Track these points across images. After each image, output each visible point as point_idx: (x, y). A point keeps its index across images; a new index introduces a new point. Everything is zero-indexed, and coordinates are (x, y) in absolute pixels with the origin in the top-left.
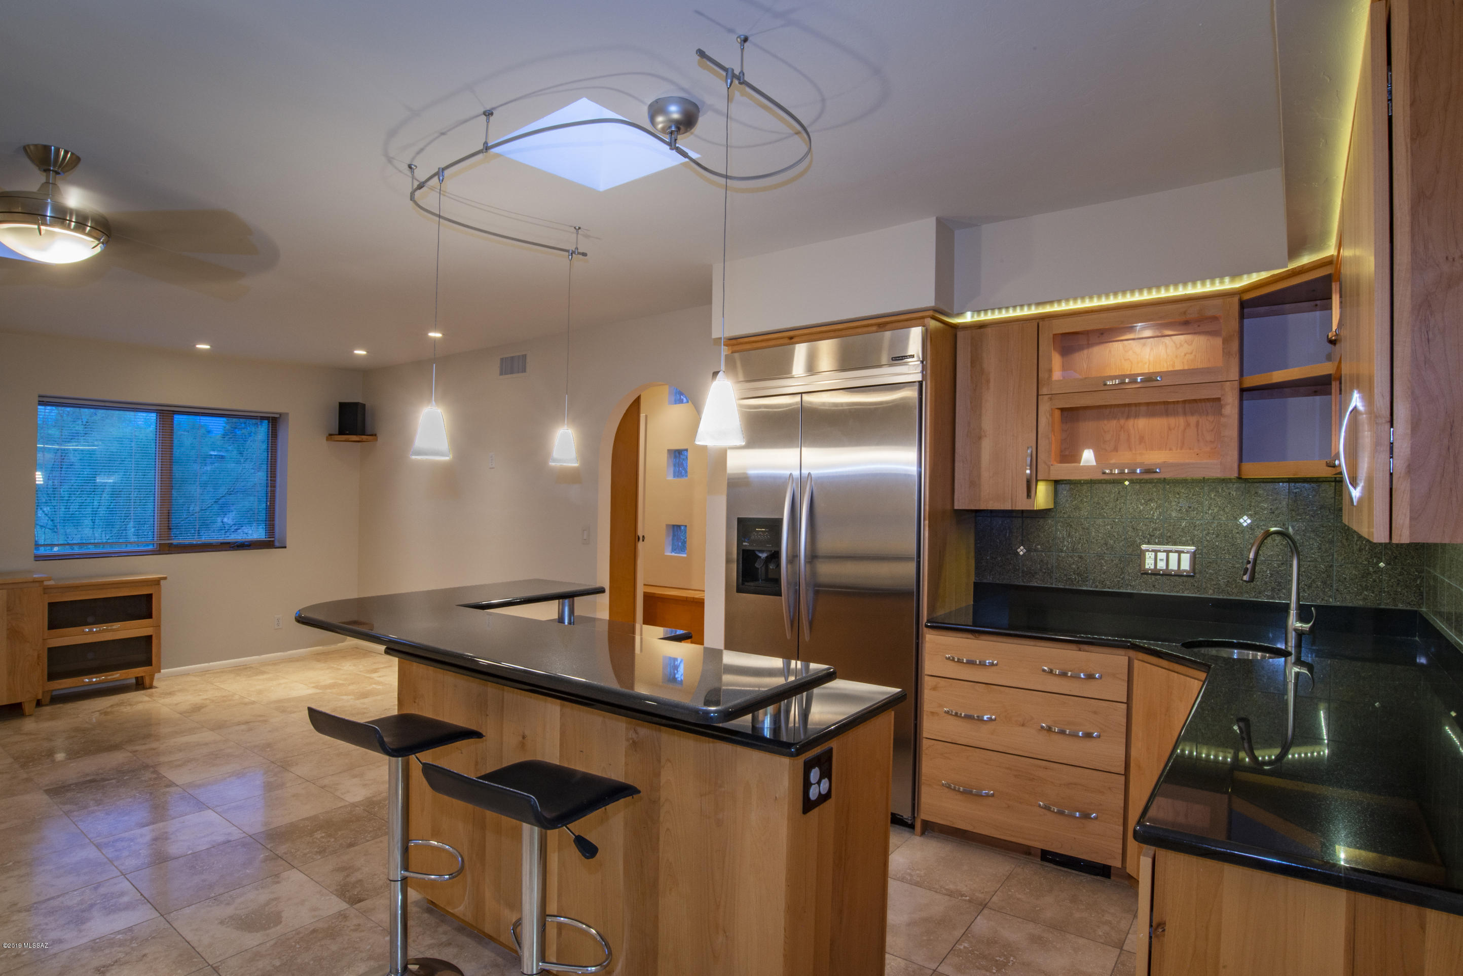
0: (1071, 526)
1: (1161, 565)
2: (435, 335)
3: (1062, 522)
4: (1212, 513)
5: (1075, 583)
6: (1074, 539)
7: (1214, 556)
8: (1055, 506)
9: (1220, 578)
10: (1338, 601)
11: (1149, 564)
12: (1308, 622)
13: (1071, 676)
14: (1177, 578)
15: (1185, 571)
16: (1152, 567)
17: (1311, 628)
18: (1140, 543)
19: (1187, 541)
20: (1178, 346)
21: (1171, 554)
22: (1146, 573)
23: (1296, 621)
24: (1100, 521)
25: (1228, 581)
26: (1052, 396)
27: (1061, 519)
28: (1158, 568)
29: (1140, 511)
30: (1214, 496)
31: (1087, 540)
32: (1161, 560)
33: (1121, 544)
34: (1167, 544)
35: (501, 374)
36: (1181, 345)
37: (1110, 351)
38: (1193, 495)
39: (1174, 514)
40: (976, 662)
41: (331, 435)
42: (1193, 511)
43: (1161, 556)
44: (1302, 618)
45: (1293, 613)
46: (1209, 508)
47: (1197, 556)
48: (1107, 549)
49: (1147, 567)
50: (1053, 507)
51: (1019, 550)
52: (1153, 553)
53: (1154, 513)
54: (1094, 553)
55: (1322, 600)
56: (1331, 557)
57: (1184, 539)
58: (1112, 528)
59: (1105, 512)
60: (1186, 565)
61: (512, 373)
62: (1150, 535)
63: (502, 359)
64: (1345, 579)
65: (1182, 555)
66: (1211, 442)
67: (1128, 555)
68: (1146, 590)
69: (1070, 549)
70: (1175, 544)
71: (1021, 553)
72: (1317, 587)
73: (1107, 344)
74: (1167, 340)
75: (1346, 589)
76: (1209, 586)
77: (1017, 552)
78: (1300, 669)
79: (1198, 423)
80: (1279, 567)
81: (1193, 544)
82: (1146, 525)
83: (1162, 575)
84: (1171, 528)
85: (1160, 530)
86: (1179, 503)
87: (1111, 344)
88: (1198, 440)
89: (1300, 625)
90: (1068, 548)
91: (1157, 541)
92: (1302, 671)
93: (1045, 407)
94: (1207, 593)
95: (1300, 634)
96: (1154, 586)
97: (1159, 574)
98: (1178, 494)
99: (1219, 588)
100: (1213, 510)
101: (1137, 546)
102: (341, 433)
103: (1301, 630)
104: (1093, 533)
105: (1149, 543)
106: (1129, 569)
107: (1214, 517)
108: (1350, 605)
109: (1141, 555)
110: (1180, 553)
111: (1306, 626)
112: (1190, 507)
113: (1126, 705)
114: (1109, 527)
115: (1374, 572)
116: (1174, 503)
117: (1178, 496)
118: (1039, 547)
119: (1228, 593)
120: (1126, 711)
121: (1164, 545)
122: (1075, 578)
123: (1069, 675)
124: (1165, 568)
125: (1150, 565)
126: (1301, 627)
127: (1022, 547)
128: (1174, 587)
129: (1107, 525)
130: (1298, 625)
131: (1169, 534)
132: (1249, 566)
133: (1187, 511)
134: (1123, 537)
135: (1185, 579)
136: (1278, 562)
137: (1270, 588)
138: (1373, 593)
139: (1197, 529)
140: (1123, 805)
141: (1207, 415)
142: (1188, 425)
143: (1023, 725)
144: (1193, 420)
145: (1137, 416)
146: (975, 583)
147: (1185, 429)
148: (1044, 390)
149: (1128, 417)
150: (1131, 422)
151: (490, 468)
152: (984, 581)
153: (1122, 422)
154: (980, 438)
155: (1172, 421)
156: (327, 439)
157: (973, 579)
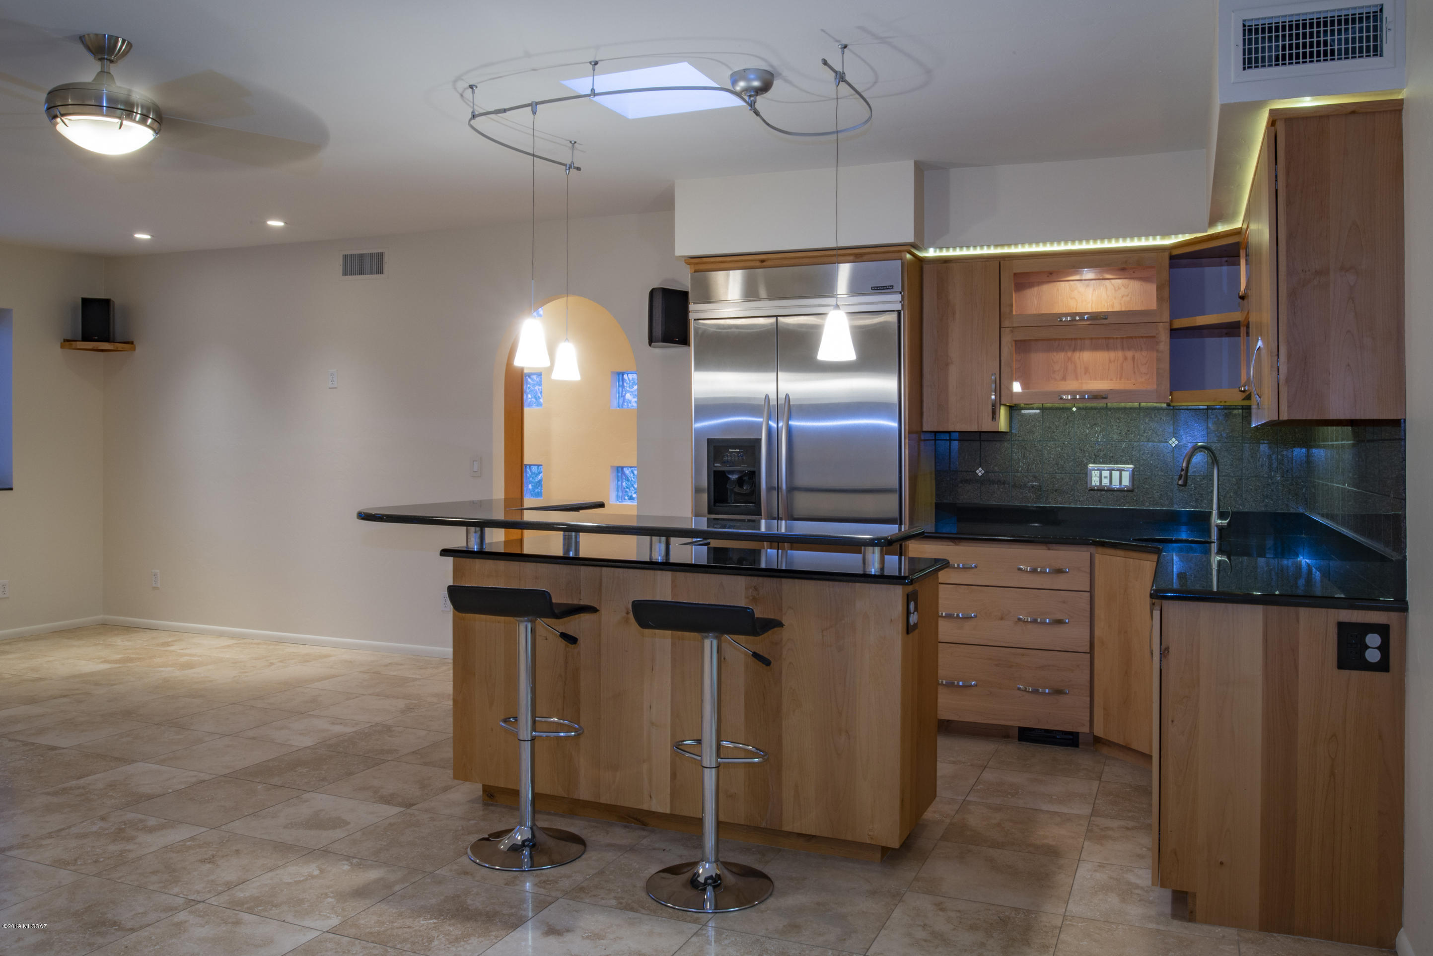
0: (1026, 448)
1: (1106, 482)
2: (276, 223)
3: (1017, 445)
4: (1147, 436)
5: (1030, 500)
6: (1028, 460)
7: (1149, 473)
8: (1011, 430)
9: (1154, 492)
10: (1247, 508)
11: (1095, 481)
12: (1225, 519)
13: (1041, 573)
14: (1118, 493)
15: (1126, 486)
16: (1098, 484)
17: (1228, 523)
18: (1087, 463)
19: (1127, 460)
20: (1117, 289)
21: (1113, 472)
22: (1092, 490)
23: (1218, 519)
24: (1051, 444)
25: (1161, 495)
26: (1013, 329)
27: (1016, 442)
28: (1103, 484)
29: (1087, 435)
30: (1149, 421)
31: (1040, 461)
32: (1106, 477)
33: (1071, 464)
34: (1110, 463)
35: (345, 273)
36: (1119, 288)
37: (1058, 290)
38: (1131, 420)
39: (1115, 437)
41: (66, 341)
42: (1132, 434)
43: (1106, 473)
44: (1222, 515)
45: (1215, 513)
46: (1144, 431)
47: (1135, 473)
48: (1058, 469)
49: (1093, 484)
50: (1008, 431)
51: (977, 471)
52: (1099, 472)
53: (1098, 436)
54: (1046, 473)
55: (1235, 507)
56: (1240, 472)
57: (1124, 458)
58: (1062, 449)
59: (1056, 435)
60: (1126, 482)
61: (361, 272)
62: (1095, 456)
63: (345, 257)
64: (1251, 489)
65: (1123, 472)
66: (1144, 373)
67: (1077, 473)
68: (1093, 505)
69: (1025, 469)
70: (1117, 463)
71: (980, 474)
72: (1231, 497)
73: (1055, 283)
74: (1107, 282)
75: (1252, 498)
76: (1145, 499)
77: (976, 473)
78: (1221, 557)
79: (1133, 358)
80: (1201, 481)
81: (1132, 463)
82: (1091, 447)
83: (1106, 491)
84: (1113, 449)
85: (1104, 451)
86: (1119, 427)
87: (1058, 283)
88: (1134, 372)
89: (1220, 521)
90: (1023, 469)
91: (1101, 460)
92: (1223, 559)
93: (1007, 339)
94: (1144, 505)
95: (1221, 529)
96: (1099, 501)
97: (1104, 490)
98: (1119, 419)
99: (1154, 501)
100: (1148, 433)
101: (1084, 465)
102: (86, 338)
103: (1221, 525)
104: (1046, 454)
105: (1094, 463)
106: (1078, 486)
107: (1149, 439)
108: (1255, 511)
109: (1085, 474)
110: (1121, 471)
111: (1225, 522)
112: (1129, 431)
113: (1089, 593)
114: (1059, 449)
115: (1273, 483)
116: (1115, 427)
117: (1118, 421)
118: (996, 468)
119: (1161, 505)
120: (1089, 598)
121: (1108, 464)
122: (1030, 496)
123: (1038, 572)
125: (1096, 482)
126: (1221, 523)
127: (980, 469)
128: (1116, 501)
129: (1058, 447)
130: (1219, 521)
131: (1111, 455)
132: (1183, 473)
133: (1126, 434)
134: (1072, 458)
135: (1125, 493)
136: (1201, 477)
137: (1194, 499)
138: (1272, 500)
139: (1135, 449)
140: (1089, 679)
141: (1141, 350)
142: (1126, 358)
143: (1002, 619)
144: (1130, 354)
145: (1082, 349)
146: (936, 503)
147: (1123, 362)
148: (1006, 323)
149: (1074, 350)
150: (1077, 355)
151: (330, 388)
152: (945, 501)
153: (1070, 354)
154: (947, 365)
155: (1112, 355)
156: (62, 347)
157: (934, 501)
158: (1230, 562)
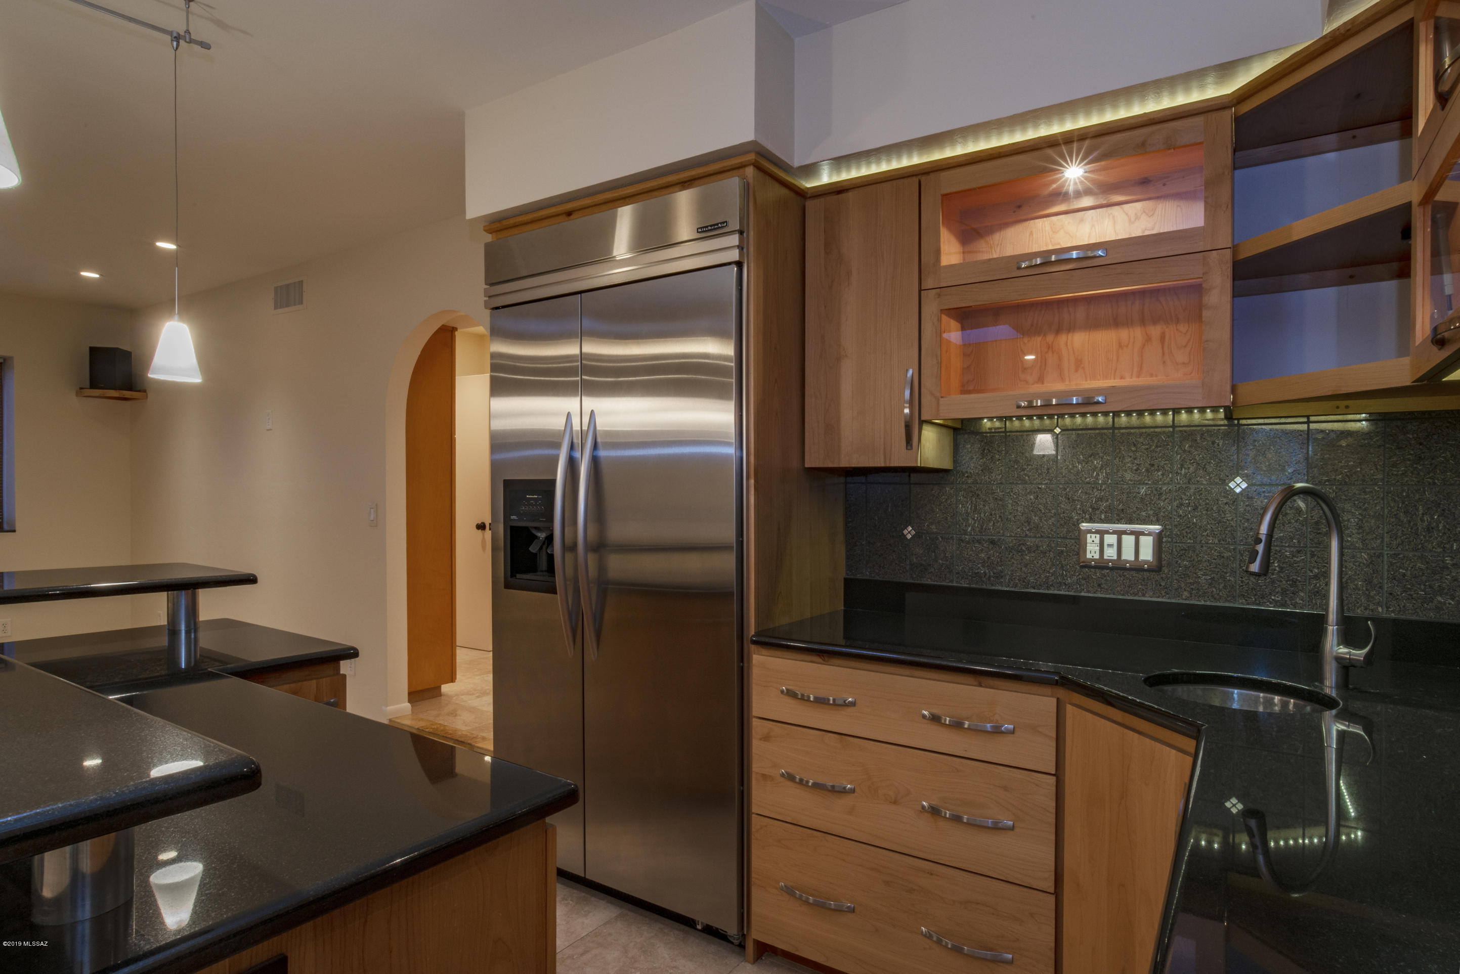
0: (978, 495)
1: (1110, 554)
2: (166, 246)
3: (965, 490)
4: (1186, 474)
5: (984, 579)
6: (982, 515)
7: (1190, 539)
8: (955, 467)
9: (1200, 573)
10: (1393, 612)
11: (1092, 551)
12: (1361, 647)
13: (969, 729)
14: (1133, 573)
15: (1146, 562)
16: (1097, 556)
17: (1368, 656)
18: (1078, 520)
19: (1149, 517)
21: (1124, 537)
22: (1087, 565)
23: (1339, 645)
24: (1019, 488)
25: (1213, 579)
27: (964, 486)
28: (1105, 557)
29: (1078, 473)
30: (1190, 447)
31: (1000, 517)
32: (1110, 546)
33: (1050, 522)
34: (1119, 521)
35: (276, 308)
37: (1032, 229)
38: (1157, 447)
39: (1128, 476)
40: (829, 700)
41: (80, 388)
42: (1158, 470)
43: (1111, 539)
44: (1348, 637)
45: (1332, 630)
46: (1182, 466)
47: (1164, 540)
48: (1030, 530)
49: (1089, 556)
50: (952, 468)
51: (905, 532)
52: (1098, 536)
53: (1098, 475)
54: (1011, 536)
55: (1366, 609)
56: (1379, 541)
57: (1144, 514)
58: (1036, 498)
59: (1026, 475)
60: (1147, 554)
61: (288, 305)
62: (1093, 509)
63: (276, 289)
64: (1404, 575)
65: (1142, 538)
66: (1184, 363)
67: (1061, 538)
68: (1088, 592)
69: (977, 529)
70: (1130, 522)
71: (909, 536)
72: (1357, 588)
75: (1404, 591)
76: (1183, 585)
77: (903, 534)
78: (1348, 726)
79: (1162, 338)
80: (1294, 556)
81: (1157, 522)
82: (1086, 493)
83: (1112, 569)
84: (1124, 497)
85: (1107, 501)
86: (1135, 459)
88: (1164, 362)
89: (1346, 650)
90: (973, 529)
91: (1103, 517)
92: (1351, 729)
93: (930, 308)
94: (1180, 596)
95: (1346, 667)
96: (1099, 585)
97: (1108, 568)
98: (1135, 445)
99: (1198, 589)
100: (1189, 468)
101: (1074, 525)
102: (94, 386)
103: (1350, 659)
104: (1010, 506)
105: (1091, 520)
106: (1063, 560)
107: (1190, 480)
108: (1414, 618)
109: (1079, 541)
110: (1137, 534)
111: (1359, 654)
112: (1153, 465)
113: (1054, 778)
114: (1032, 497)
115: (1454, 565)
116: (1128, 460)
117: (1133, 449)
118: (933, 527)
119: (1213, 596)
120: (1054, 789)
121: (1114, 523)
122: (985, 572)
123: (966, 726)
124: (1115, 558)
125: (1093, 554)
126: (1349, 653)
127: (910, 528)
128: (1129, 587)
129: (1030, 493)
130: (1343, 650)
131: (1121, 507)
132: (1260, 548)
133: (1147, 470)
134: (1053, 511)
135: (1146, 574)
136: (1292, 549)
137: (1279, 589)
138: (1453, 599)
139: (1163, 498)
140: (1053, 945)
141: (1178, 321)
142: (1148, 339)
143: (895, 802)
144: (1155, 331)
145: (1072, 328)
146: (845, 579)
147: (1144, 345)
148: (929, 283)
149: (1058, 331)
150: (1063, 338)
151: (268, 430)
152: (859, 576)
153: (1050, 338)
154: (839, 359)
155: (1124, 334)
156: (77, 396)
157: (842, 574)
158: (1371, 739)
